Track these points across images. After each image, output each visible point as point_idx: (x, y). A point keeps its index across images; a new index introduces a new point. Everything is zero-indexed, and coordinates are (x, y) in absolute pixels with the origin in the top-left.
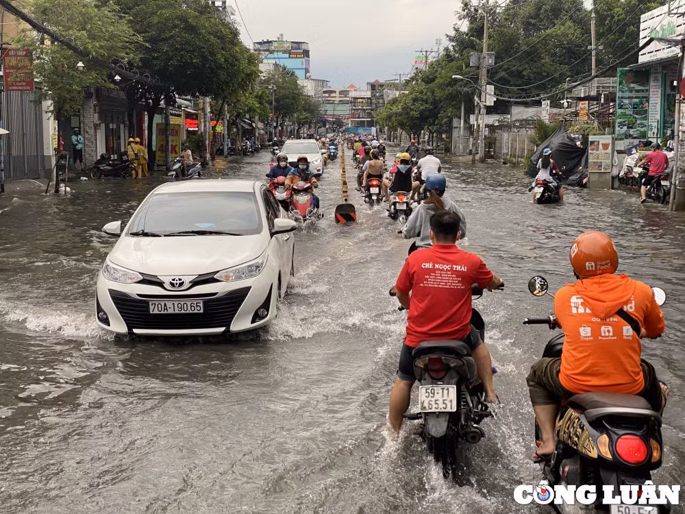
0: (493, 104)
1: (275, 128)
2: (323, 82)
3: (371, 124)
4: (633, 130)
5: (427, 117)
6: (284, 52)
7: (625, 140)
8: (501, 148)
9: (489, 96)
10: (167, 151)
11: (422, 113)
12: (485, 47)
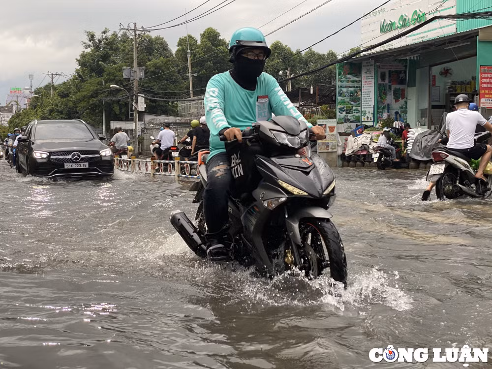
0: (144, 110)
4: (350, 115)
7: (345, 124)
9: (141, 104)
12: (135, 64)
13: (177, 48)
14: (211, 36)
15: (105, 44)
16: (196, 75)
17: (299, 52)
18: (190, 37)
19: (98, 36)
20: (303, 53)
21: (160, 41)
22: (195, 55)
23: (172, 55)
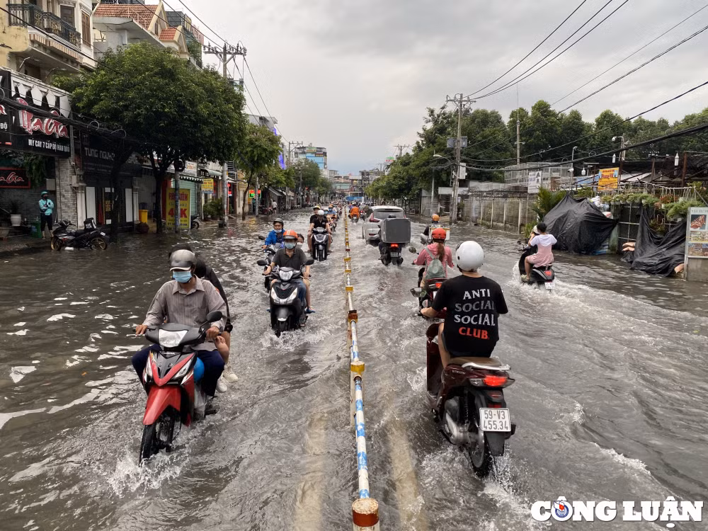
0: (464, 178)
1: (302, 196)
2: (335, 172)
3: (361, 195)
5: (404, 189)
6: (313, 153)
8: (469, 212)
9: (462, 173)
10: (176, 214)
11: (400, 186)
12: (459, 134)
13: (509, 120)
14: (542, 108)
15: (443, 118)
16: (523, 143)
17: (628, 120)
18: (522, 109)
19: (437, 112)
20: (632, 121)
21: (495, 115)
22: (525, 126)
23: (504, 126)
